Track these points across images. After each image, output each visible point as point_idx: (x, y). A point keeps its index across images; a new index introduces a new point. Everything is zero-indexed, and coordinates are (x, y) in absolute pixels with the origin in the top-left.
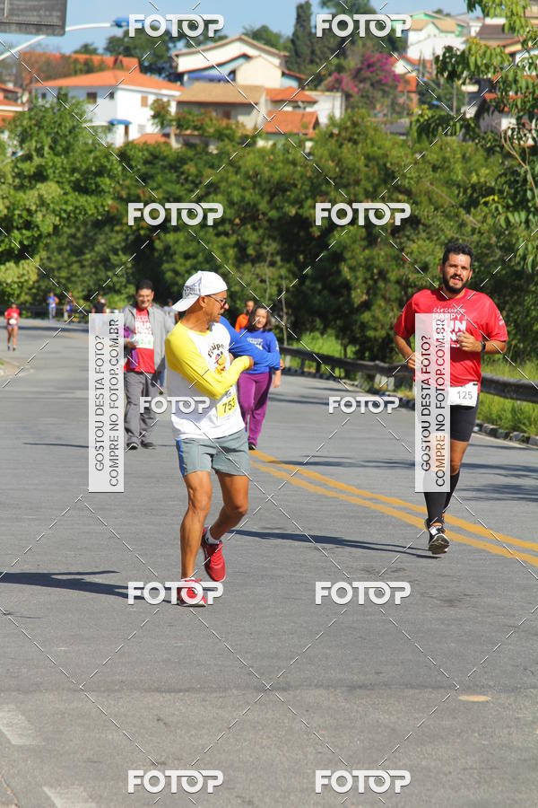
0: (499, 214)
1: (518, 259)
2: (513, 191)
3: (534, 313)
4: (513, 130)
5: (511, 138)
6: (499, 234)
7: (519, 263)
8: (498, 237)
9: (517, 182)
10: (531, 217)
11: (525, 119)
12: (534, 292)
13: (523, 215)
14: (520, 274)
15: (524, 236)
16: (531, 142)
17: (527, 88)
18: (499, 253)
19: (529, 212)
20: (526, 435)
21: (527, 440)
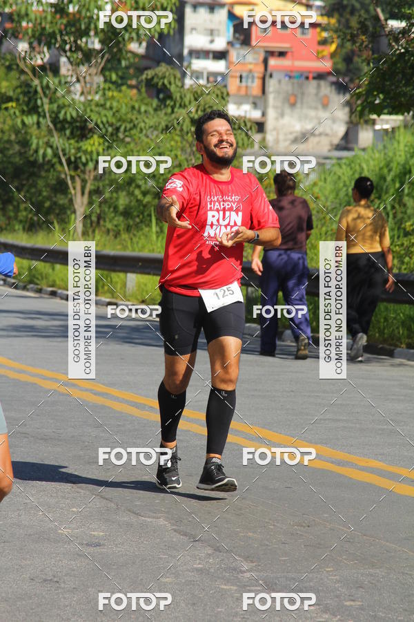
0: (17, 117)
1: (31, 152)
2: (26, 99)
3: (45, 194)
4: (26, 52)
5: (24, 59)
6: (17, 132)
7: (33, 155)
8: (16, 135)
9: (29, 92)
10: (41, 119)
11: (35, 44)
12: (44, 177)
13: (35, 118)
14: (34, 164)
15: (36, 135)
16: (39, 62)
17: (36, 19)
18: (17, 148)
19: (39, 115)
20: (39, 287)
21: (40, 291)
